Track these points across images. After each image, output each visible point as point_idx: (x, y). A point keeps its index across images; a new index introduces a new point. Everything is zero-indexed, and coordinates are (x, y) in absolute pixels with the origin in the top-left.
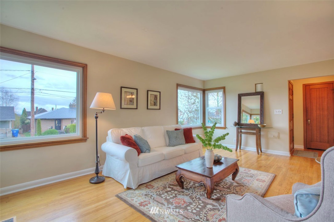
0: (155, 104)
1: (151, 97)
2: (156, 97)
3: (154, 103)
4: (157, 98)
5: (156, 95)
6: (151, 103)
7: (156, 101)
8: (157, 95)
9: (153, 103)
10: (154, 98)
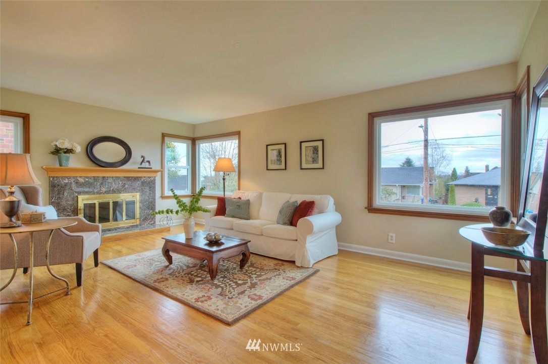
0: (315, 161)
1: (306, 150)
2: (315, 149)
3: (313, 158)
4: (318, 151)
5: (315, 146)
6: (306, 160)
7: (317, 155)
8: (318, 146)
9: (311, 159)
10: (313, 151)
